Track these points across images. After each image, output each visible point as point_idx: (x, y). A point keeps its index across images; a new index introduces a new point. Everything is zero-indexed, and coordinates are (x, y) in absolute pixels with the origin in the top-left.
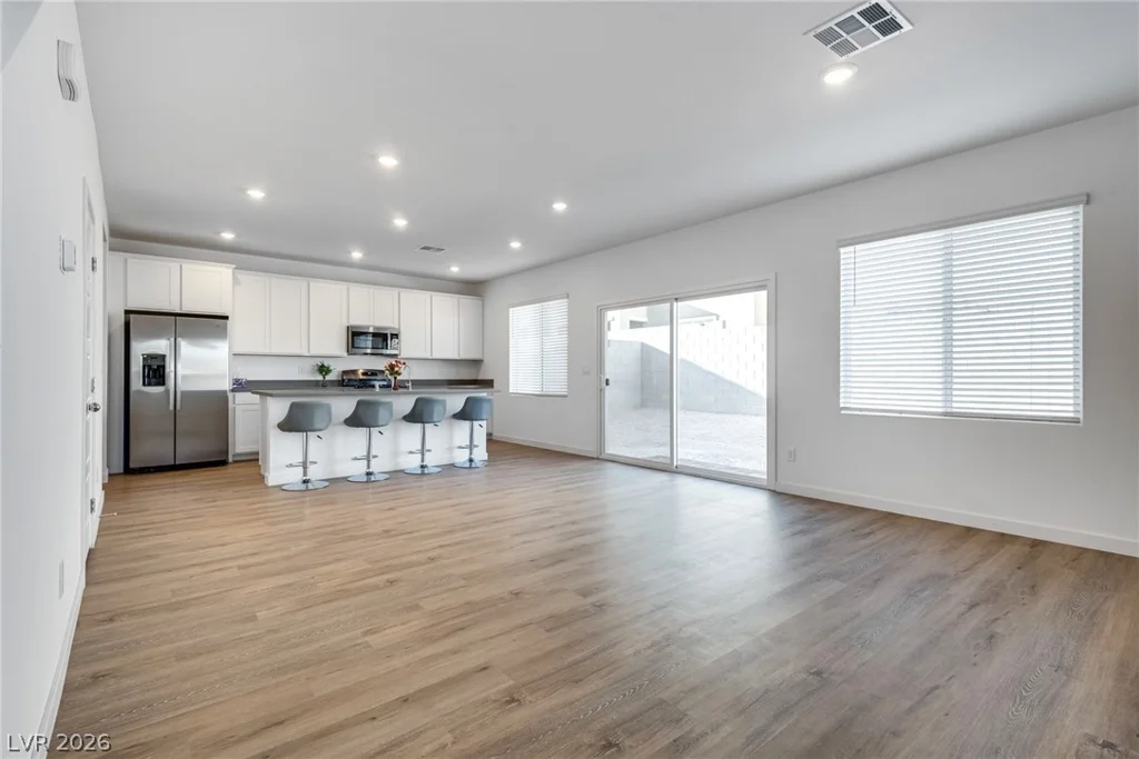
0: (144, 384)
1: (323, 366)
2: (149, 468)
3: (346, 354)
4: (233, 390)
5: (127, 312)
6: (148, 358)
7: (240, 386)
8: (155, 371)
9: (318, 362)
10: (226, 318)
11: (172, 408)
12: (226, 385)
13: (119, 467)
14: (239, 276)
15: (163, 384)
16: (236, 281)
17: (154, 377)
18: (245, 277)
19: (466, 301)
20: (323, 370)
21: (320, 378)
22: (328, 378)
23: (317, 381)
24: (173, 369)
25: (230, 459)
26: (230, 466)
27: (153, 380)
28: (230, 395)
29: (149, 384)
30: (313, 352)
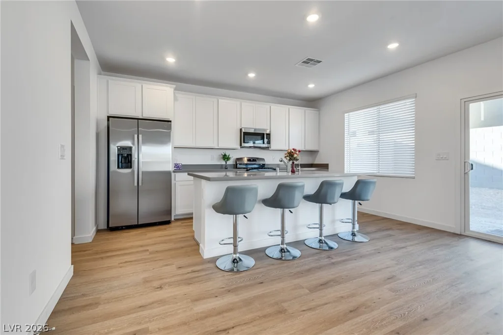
0: (118, 167)
1: (225, 155)
2: (122, 227)
3: (239, 147)
4: (174, 172)
5: (109, 117)
6: (121, 149)
7: (179, 168)
8: (125, 158)
9: (223, 152)
10: (171, 121)
11: (136, 184)
12: (170, 168)
13: (103, 226)
14: (177, 95)
15: (131, 167)
16: (175, 99)
17: (125, 163)
18: (180, 95)
19: (309, 111)
20: (225, 158)
21: (223, 163)
22: (229, 163)
23: (222, 165)
24: (136, 157)
25: (173, 219)
26: (173, 225)
27: (124, 165)
28: (173, 174)
29: (122, 168)
30: (221, 146)
